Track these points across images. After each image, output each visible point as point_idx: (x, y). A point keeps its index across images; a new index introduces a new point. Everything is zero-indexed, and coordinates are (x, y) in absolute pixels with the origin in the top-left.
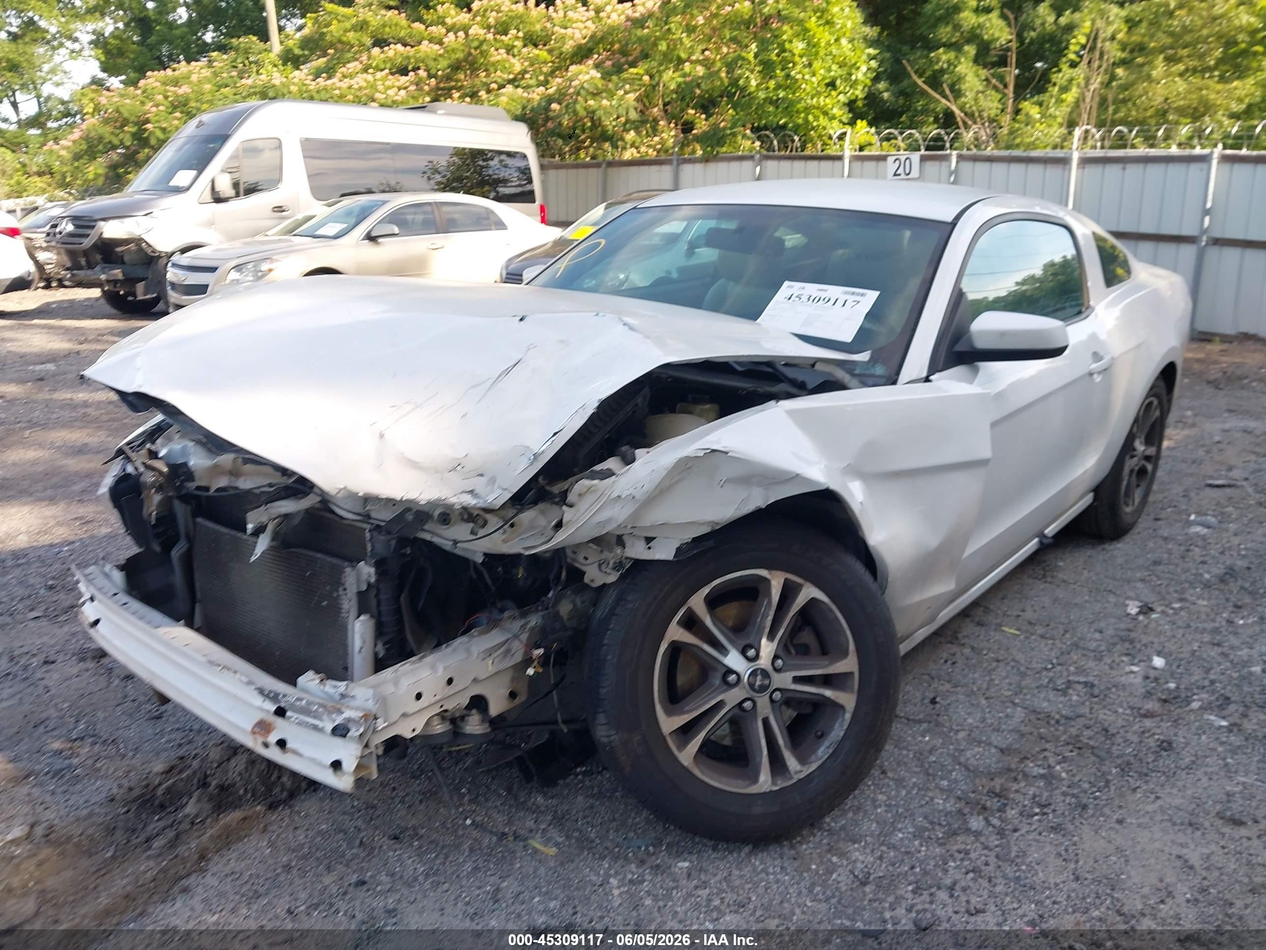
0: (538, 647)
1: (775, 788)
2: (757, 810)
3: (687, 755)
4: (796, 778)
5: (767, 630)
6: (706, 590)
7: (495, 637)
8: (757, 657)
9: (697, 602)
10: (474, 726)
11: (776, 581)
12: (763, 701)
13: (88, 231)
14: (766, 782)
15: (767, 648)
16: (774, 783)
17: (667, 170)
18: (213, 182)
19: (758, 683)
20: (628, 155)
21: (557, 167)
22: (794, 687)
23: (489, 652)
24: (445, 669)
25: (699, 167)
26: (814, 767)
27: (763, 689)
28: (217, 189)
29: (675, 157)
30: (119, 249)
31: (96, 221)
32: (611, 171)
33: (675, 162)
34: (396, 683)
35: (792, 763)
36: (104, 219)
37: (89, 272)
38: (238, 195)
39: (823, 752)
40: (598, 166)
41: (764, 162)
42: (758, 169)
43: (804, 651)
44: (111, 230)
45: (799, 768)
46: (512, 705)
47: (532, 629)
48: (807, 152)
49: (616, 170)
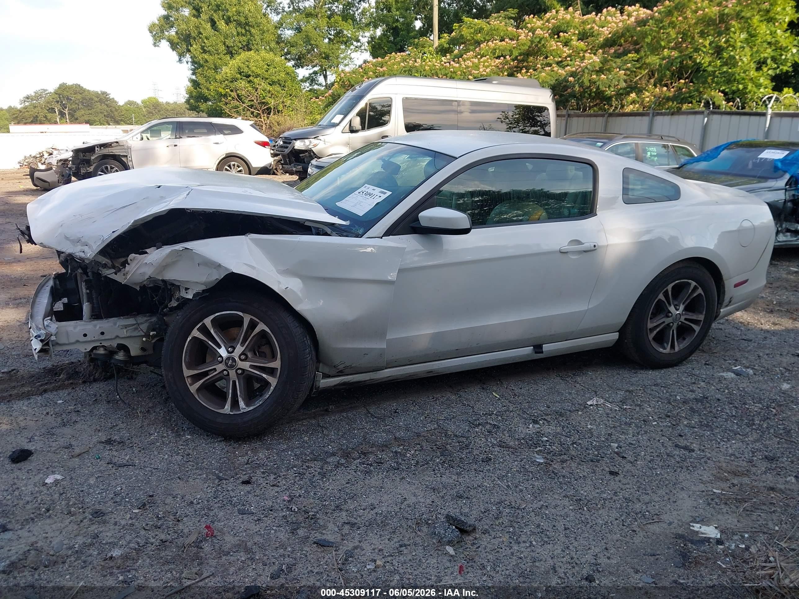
0: (153, 331)
1: (231, 413)
2: (219, 420)
3: (193, 389)
4: (242, 411)
5: (241, 341)
6: (212, 317)
7: (131, 321)
8: (232, 352)
9: (208, 321)
10: (120, 356)
11: (247, 319)
12: (232, 373)
13: (288, 145)
14: (228, 409)
15: (239, 349)
16: (231, 411)
17: (646, 119)
18: (351, 121)
19: (230, 363)
20: (629, 109)
21: (579, 116)
22: (250, 370)
23: (126, 327)
24: (100, 327)
25: (667, 118)
26: (251, 408)
27: (232, 367)
28: (352, 125)
29: (651, 111)
30: (301, 155)
31: (292, 140)
32: (610, 119)
33: (651, 115)
34: (75, 328)
35: (242, 404)
36: (295, 140)
37: (289, 166)
38: (363, 128)
39: (258, 403)
40: (603, 116)
41: (711, 116)
42: (706, 119)
43: (262, 355)
44: (299, 145)
45: (244, 407)
46: (143, 354)
47: (151, 322)
48: (747, 110)
49: (614, 118)
